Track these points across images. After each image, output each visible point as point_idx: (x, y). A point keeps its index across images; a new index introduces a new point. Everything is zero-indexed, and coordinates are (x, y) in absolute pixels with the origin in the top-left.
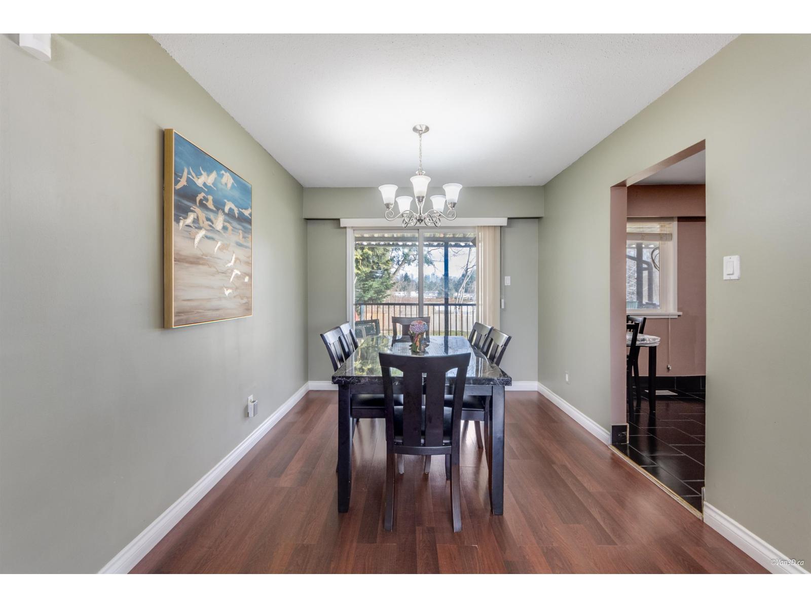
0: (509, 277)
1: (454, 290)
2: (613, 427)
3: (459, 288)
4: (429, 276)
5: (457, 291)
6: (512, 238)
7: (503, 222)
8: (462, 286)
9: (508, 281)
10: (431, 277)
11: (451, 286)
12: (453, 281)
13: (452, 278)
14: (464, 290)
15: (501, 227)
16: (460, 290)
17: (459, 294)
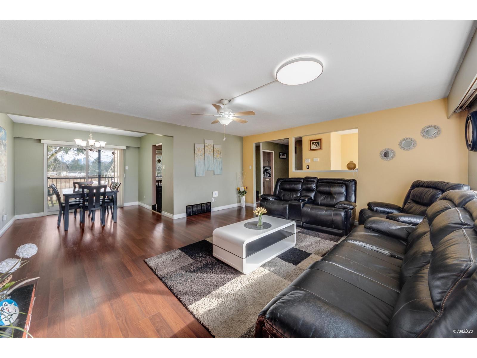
0: (127, 167)
1: (105, 171)
2: (153, 205)
3: (109, 169)
4: (81, 160)
5: (107, 171)
6: (128, 153)
7: (125, 148)
8: (111, 168)
9: (127, 168)
10: (82, 160)
11: (102, 168)
12: (104, 163)
13: (103, 162)
14: (112, 171)
15: (124, 149)
16: (109, 170)
17: (109, 173)
